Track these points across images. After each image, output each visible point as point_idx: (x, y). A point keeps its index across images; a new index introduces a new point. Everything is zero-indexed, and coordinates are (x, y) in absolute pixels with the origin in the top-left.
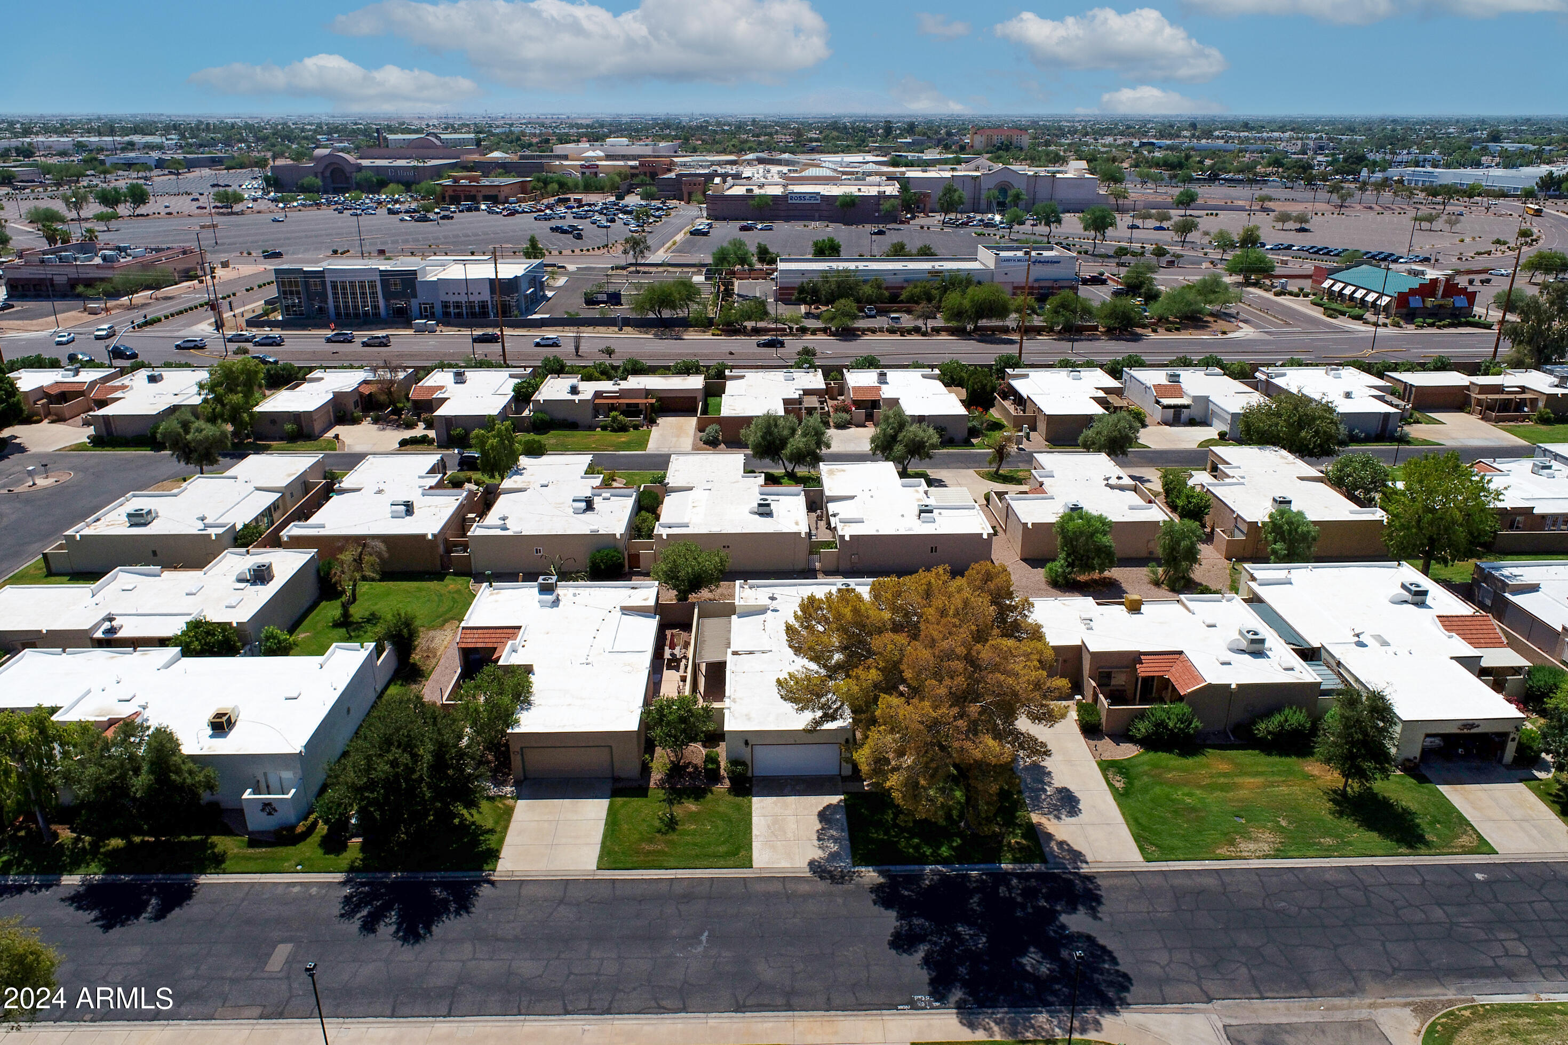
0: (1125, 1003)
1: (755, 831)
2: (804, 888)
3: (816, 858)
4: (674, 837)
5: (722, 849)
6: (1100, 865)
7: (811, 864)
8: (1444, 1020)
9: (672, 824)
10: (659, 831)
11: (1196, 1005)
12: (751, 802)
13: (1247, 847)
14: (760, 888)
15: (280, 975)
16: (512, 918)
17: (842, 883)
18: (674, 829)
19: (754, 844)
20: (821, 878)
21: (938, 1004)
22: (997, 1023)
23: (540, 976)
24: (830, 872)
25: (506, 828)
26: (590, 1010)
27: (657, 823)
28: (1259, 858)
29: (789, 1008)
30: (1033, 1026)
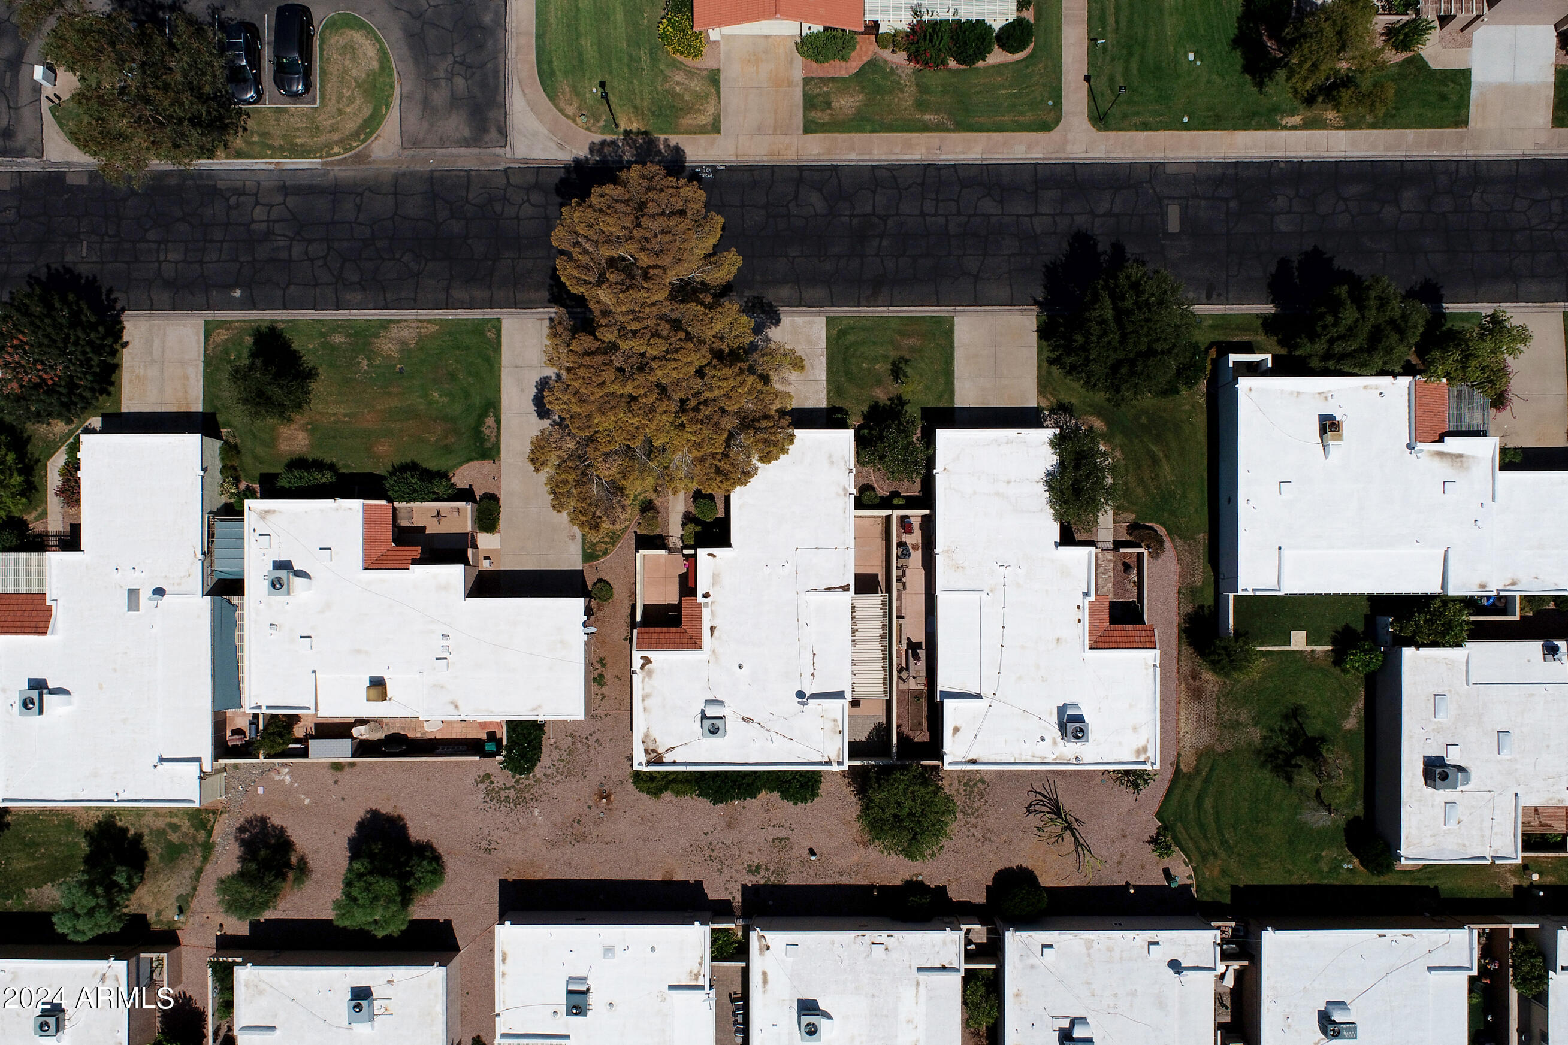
0: (567, 168)
1: (824, 360)
2: (785, 292)
3: (773, 328)
4: (894, 354)
5: (851, 338)
6: (539, 316)
7: (778, 322)
8: (355, 144)
9: (897, 372)
10: (906, 361)
11: (517, 166)
12: (828, 402)
13: (409, 334)
14: (820, 293)
15: (1166, 202)
16: (1012, 259)
17: (755, 297)
18: (894, 364)
19: (825, 345)
20: (770, 305)
21: (697, 170)
22: (660, 151)
23: (979, 199)
24: (763, 313)
25: (1039, 367)
26: (938, 168)
27: (909, 371)
28: (406, 320)
29: (800, 168)
30: (636, 148)
